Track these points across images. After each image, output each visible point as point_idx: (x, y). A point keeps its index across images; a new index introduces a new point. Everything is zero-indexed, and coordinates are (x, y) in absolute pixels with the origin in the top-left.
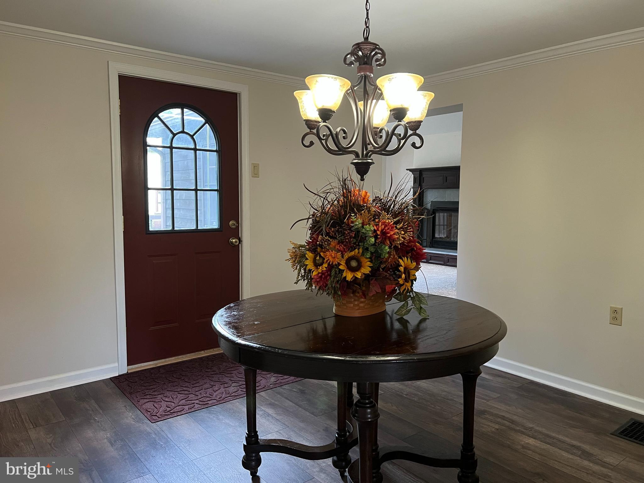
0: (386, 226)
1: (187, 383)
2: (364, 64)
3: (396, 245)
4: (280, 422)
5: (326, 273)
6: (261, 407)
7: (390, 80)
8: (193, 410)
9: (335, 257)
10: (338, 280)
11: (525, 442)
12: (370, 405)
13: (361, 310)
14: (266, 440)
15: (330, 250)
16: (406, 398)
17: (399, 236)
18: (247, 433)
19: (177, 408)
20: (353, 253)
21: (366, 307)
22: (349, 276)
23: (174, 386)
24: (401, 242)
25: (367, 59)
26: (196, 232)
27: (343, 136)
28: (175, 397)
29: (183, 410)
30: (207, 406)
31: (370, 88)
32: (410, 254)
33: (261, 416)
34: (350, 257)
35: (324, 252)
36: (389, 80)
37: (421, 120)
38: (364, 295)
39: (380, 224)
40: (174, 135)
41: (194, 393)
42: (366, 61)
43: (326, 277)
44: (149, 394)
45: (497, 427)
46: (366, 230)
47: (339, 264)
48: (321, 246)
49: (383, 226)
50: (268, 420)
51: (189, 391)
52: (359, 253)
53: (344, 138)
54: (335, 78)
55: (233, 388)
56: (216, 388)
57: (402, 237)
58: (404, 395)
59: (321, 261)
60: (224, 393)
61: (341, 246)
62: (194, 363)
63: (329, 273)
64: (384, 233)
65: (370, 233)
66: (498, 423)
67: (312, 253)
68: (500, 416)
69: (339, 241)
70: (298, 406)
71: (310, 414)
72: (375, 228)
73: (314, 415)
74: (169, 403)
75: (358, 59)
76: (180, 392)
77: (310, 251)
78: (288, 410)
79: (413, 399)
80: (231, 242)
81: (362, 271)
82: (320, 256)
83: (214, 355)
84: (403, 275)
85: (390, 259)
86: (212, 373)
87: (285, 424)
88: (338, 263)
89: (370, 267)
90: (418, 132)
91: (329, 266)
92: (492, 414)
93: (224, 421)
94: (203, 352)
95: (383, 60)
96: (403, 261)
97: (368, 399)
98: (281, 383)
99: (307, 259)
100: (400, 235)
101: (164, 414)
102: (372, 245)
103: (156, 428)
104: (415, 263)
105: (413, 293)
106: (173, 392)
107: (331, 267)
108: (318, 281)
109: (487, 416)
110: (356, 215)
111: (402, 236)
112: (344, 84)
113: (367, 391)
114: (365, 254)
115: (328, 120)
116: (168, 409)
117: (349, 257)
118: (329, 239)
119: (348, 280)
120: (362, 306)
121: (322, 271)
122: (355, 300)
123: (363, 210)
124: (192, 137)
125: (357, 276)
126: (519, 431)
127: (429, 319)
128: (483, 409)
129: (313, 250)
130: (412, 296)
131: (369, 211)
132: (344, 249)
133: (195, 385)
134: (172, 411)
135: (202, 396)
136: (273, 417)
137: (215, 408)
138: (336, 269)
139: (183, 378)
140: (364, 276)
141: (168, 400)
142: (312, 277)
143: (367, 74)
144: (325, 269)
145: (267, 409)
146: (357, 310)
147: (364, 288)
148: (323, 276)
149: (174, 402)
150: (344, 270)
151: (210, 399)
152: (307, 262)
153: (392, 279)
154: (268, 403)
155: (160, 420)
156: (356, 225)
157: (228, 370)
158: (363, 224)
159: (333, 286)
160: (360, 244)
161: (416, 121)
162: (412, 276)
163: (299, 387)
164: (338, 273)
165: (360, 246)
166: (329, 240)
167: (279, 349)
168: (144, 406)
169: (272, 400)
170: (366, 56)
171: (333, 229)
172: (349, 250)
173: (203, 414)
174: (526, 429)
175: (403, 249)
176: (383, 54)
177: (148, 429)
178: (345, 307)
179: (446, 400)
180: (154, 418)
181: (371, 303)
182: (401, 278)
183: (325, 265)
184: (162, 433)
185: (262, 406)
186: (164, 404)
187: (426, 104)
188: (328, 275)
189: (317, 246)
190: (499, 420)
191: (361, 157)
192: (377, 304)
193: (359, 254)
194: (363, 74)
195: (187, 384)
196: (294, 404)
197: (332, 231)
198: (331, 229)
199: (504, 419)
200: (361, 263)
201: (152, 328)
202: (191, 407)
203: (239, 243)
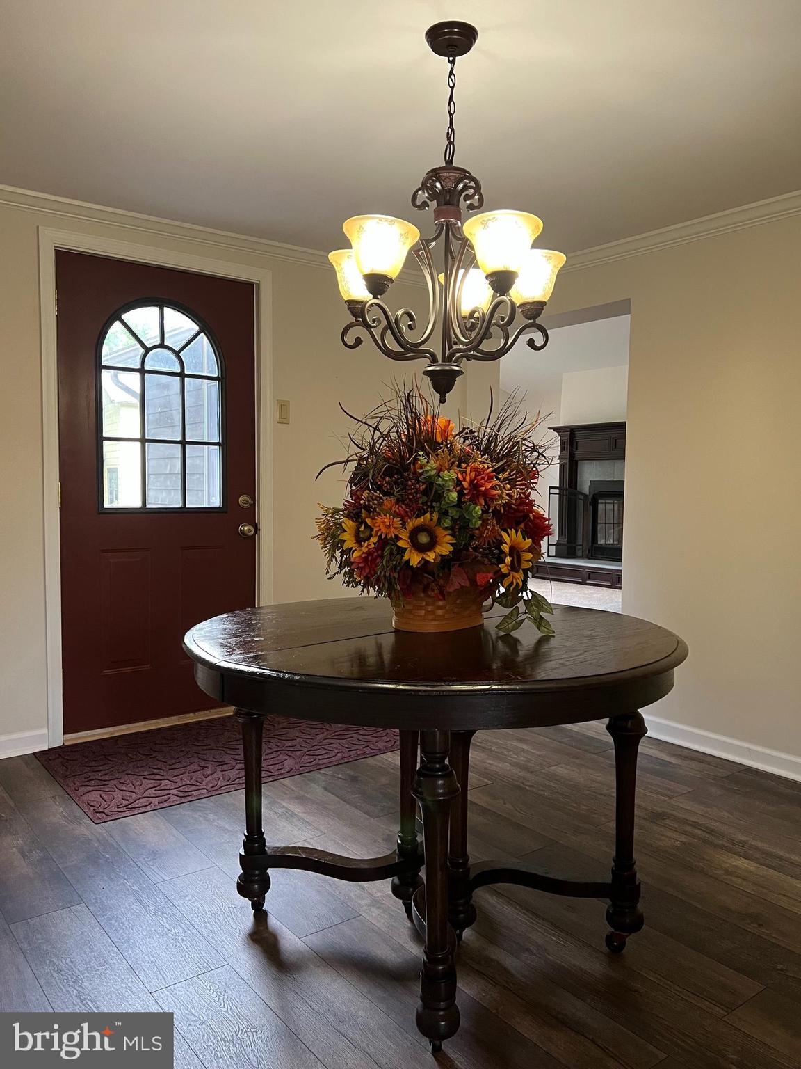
0: (479, 474)
1: (160, 763)
2: (445, 204)
3: (495, 508)
4: (310, 825)
5: (374, 552)
6: (281, 802)
7: (484, 223)
8: (166, 804)
9: (390, 525)
10: (396, 564)
11: (731, 864)
12: (444, 773)
13: (438, 620)
14: (279, 848)
15: (382, 515)
16: (530, 791)
17: (502, 493)
18: (246, 834)
19: (141, 801)
20: (421, 519)
21: (446, 616)
22: (415, 559)
23: (138, 767)
24: (504, 502)
25: (450, 197)
26: (183, 511)
27: (409, 325)
28: (137, 784)
29: (150, 804)
30: (190, 799)
31: (455, 245)
32: (522, 526)
33: (280, 815)
34: (417, 527)
35: (373, 518)
36: (482, 224)
37: (544, 300)
38: (443, 594)
39: (468, 470)
40: (147, 350)
41: (170, 778)
42: (449, 200)
43: (373, 560)
44: (96, 779)
45: (684, 839)
46: (443, 479)
47: (398, 538)
48: (367, 508)
49: (473, 474)
50: (291, 823)
51: (163, 775)
52: (432, 519)
53: (410, 327)
54: (392, 221)
55: (237, 772)
56: (209, 771)
57: (507, 494)
58: (527, 788)
59: (367, 534)
60: (221, 778)
61: (401, 507)
62: (175, 732)
63: (380, 552)
64: (474, 486)
65: (451, 484)
66: (685, 833)
67: (353, 521)
68: (691, 823)
69: (398, 499)
70: (344, 801)
71: (363, 814)
72: (460, 476)
73: (369, 815)
74: (128, 794)
75: (434, 195)
76: (147, 777)
77: (351, 517)
78: (325, 808)
79: (542, 793)
80: (241, 530)
81: (437, 550)
82: (367, 526)
83: (210, 721)
84: (508, 557)
85: (486, 531)
86: (205, 748)
87: (318, 829)
88: (395, 535)
89: (451, 544)
90: (538, 321)
91: (380, 542)
92: (674, 818)
93: (216, 823)
94: (192, 715)
95: (476, 197)
96: (508, 535)
97: (439, 763)
98: (319, 764)
99: (345, 531)
100: (504, 490)
101: (117, 810)
102: (454, 506)
103: (100, 831)
104: (530, 540)
105: (527, 593)
106: (136, 776)
107: (383, 543)
108: (361, 567)
109: (668, 822)
110: (427, 454)
111: (507, 492)
112: (407, 232)
113: (438, 748)
114: (443, 522)
115: (381, 295)
116: (125, 803)
117: (415, 528)
118: (381, 495)
119: (412, 566)
120: (441, 614)
121: (369, 549)
122: (427, 605)
123: (441, 448)
124: (177, 354)
125: (428, 559)
126: (720, 847)
127: (554, 636)
128: (660, 810)
129: (354, 515)
130: (526, 598)
131: (451, 450)
132: (407, 512)
133: (173, 766)
134: (130, 806)
135: (184, 783)
136: (299, 818)
137: (204, 803)
138: (393, 547)
139: (154, 755)
140: (439, 559)
141: (127, 789)
142: (352, 560)
143: (449, 221)
144: (373, 546)
145: (291, 806)
146: (432, 620)
147: (441, 582)
148: (370, 558)
149: (136, 791)
150: (406, 549)
151: (198, 787)
152: (345, 537)
153: (486, 562)
154: (294, 795)
155: (109, 819)
156: (427, 471)
157: (231, 743)
158: (440, 470)
159: (387, 574)
160: (434, 504)
161: (534, 302)
162: (525, 562)
163: (348, 772)
164: (395, 553)
165: (434, 507)
166: (381, 498)
167: (286, 673)
168: (84, 798)
169: (300, 792)
170: (449, 192)
171: (387, 479)
172: (414, 514)
173: (183, 811)
174: (733, 844)
175: (510, 515)
176: (478, 188)
177: (87, 833)
178: (411, 616)
179: (599, 797)
180: (99, 815)
181: (456, 610)
182: (505, 563)
183: (373, 540)
184: (111, 840)
185: (283, 800)
186: (118, 794)
187: (551, 272)
188: (378, 556)
189: (361, 508)
190: (688, 828)
191: (440, 361)
192: (467, 613)
193: (432, 522)
194: (444, 221)
195: (160, 765)
196: (337, 798)
197: (386, 482)
198: (384, 479)
199: (695, 827)
200: (436, 537)
201: (106, 672)
202: (163, 800)
203: (256, 532)
